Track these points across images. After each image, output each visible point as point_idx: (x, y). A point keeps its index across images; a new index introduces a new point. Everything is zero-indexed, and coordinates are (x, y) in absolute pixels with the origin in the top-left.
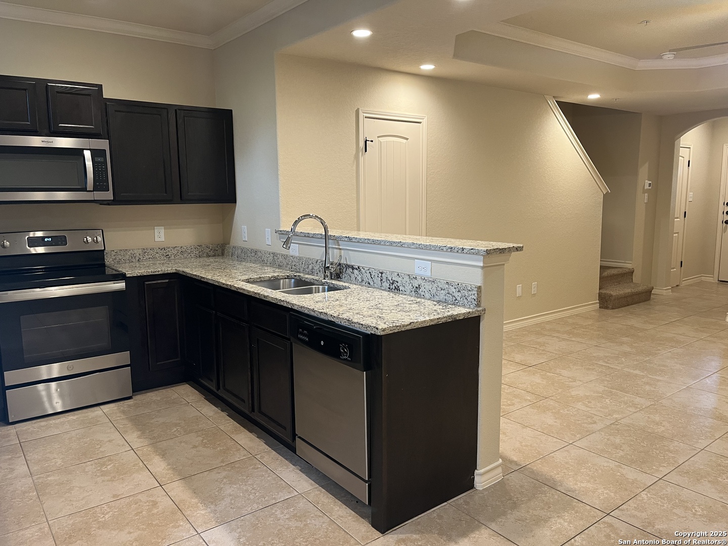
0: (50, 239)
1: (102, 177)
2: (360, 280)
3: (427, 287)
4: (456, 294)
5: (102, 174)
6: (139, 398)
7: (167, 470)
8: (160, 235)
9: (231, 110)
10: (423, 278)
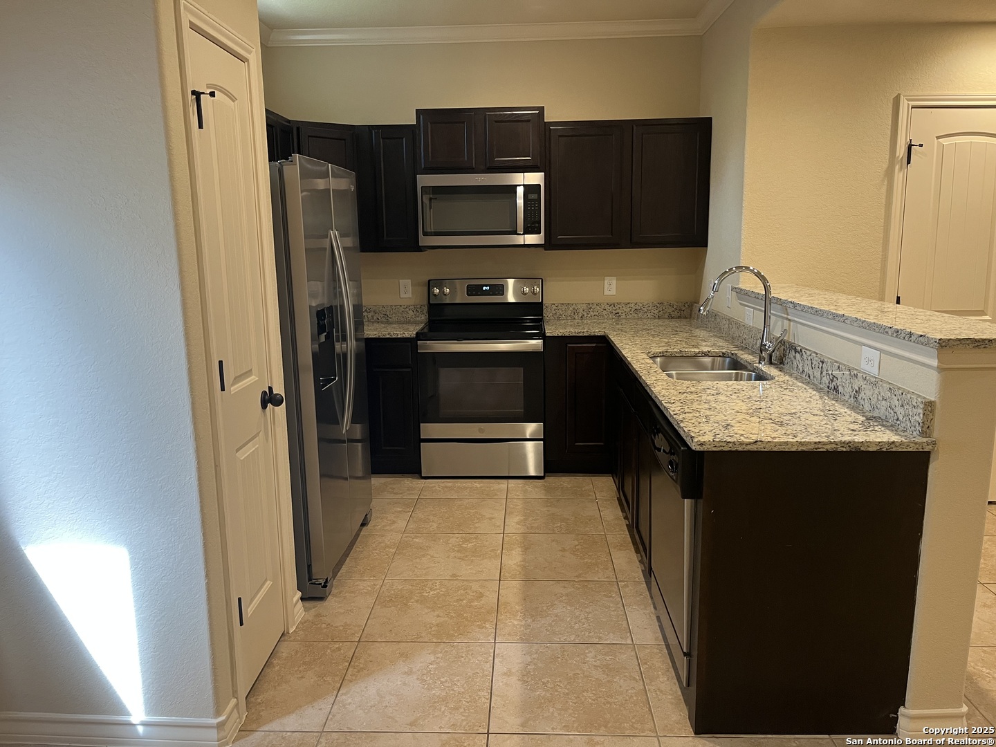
0: (488, 288)
1: (535, 218)
2: (801, 370)
3: (867, 392)
4: (899, 410)
5: (535, 213)
6: (552, 480)
7: (518, 566)
8: (611, 287)
9: (711, 118)
10: (864, 376)
